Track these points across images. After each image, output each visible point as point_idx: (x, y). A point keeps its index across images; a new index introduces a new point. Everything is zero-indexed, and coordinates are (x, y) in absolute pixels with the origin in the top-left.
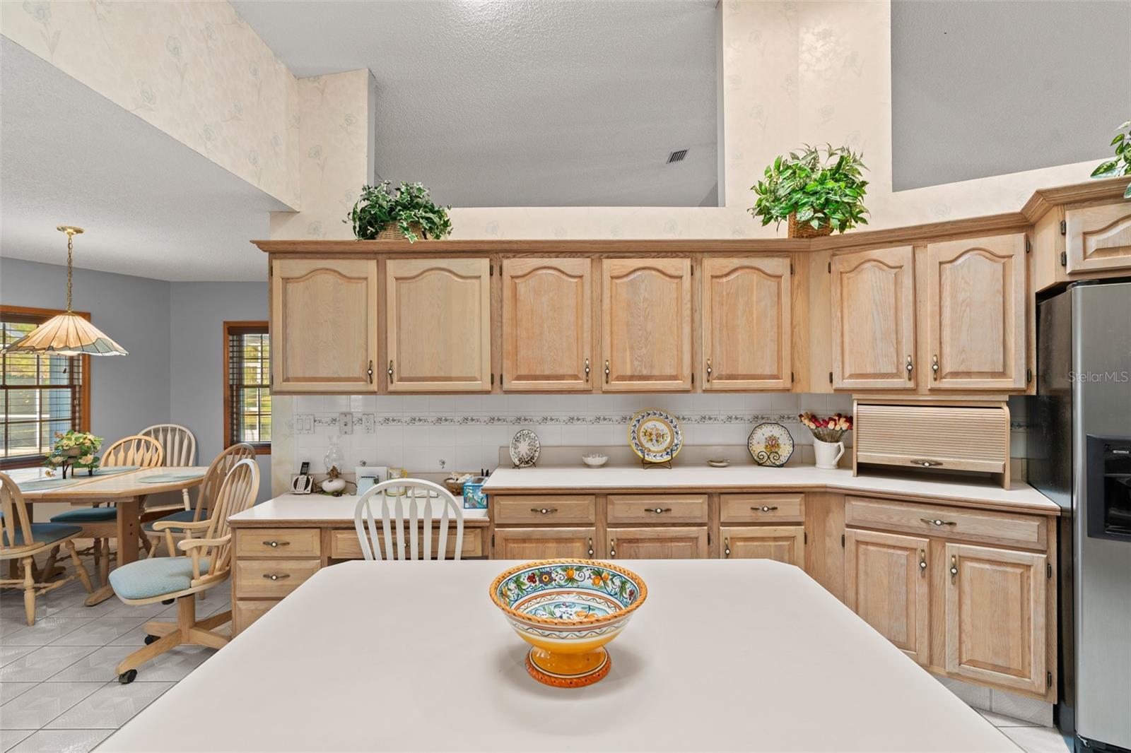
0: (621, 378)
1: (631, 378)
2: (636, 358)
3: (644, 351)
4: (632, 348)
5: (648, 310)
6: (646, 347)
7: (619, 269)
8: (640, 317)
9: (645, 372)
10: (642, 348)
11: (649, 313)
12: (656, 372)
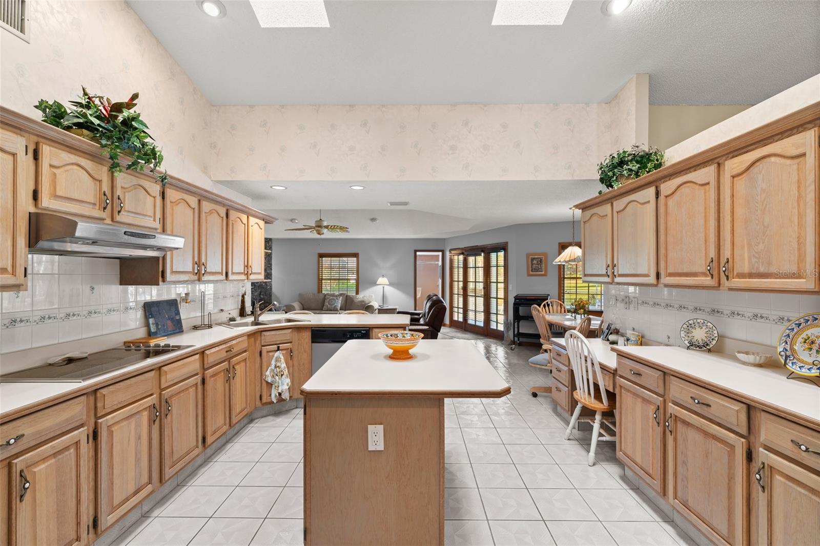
0: (741, 276)
1: (751, 275)
2: (754, 255)
3: (761, 246)
4: (750, 245)
5: (765, 202)
6: (763, 243)
7: (738, 166)
8: (757, 211)
9: (762, 270)
10: (759, 243)
11: (766, 205)
12: (774, 270)
